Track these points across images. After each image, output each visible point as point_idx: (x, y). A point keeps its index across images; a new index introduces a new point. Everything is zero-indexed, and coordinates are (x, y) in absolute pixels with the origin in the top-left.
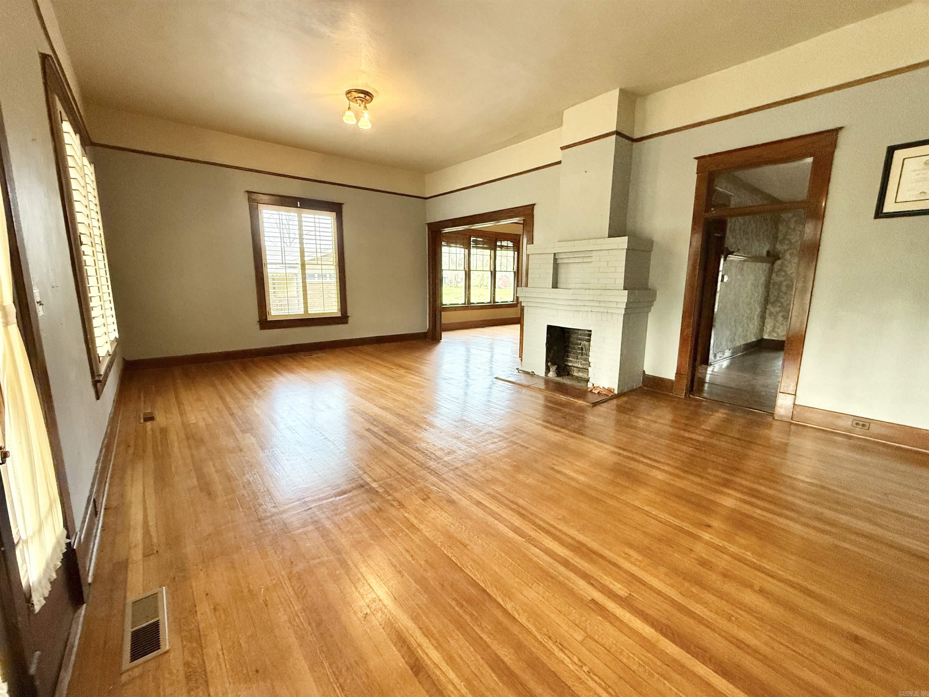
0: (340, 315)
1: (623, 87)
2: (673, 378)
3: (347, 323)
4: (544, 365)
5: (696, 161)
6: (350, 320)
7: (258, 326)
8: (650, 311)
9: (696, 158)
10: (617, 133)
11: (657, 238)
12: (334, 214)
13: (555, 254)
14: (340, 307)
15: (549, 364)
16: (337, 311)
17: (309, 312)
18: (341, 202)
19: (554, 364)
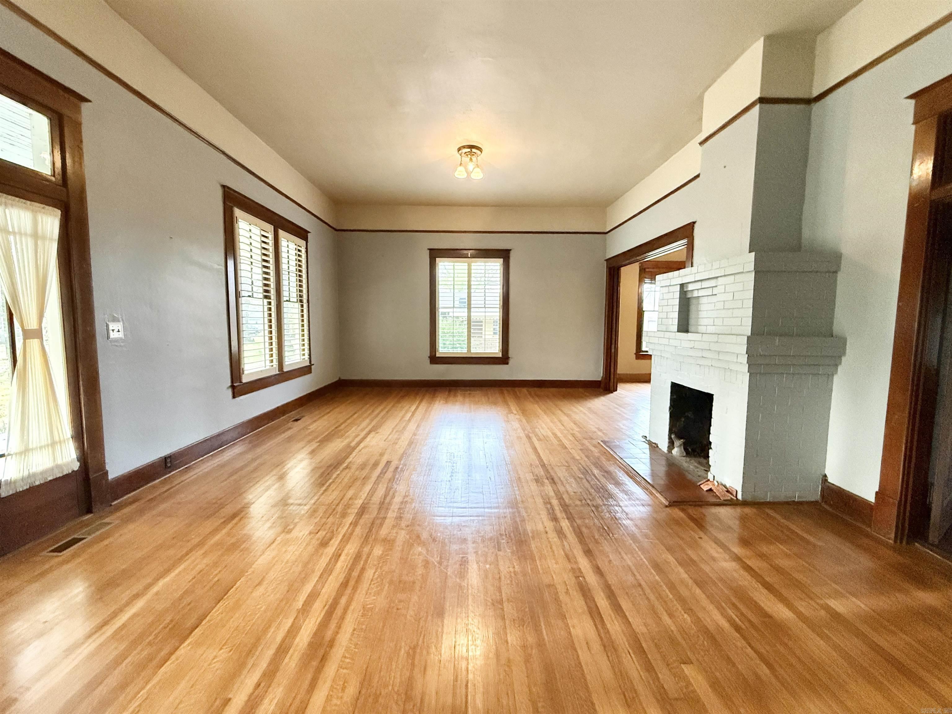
0: (501, 356)
1: (770, 31)
2: (871, 498)
3: (507, 364)
4: (667, 437)
5: (912, 102)
6: (511, 362)
7: (429, 361)
8: (836, 373)
9: (911, 97)
10: (762, 100)
11: (846, 250)
12: (501, 261)
13: (682, 285)
14: (501, 348)
15: (673, 436)
16: (498, 351)
17: (472, 352)
18: (509, 248)
19: (679, 437)
